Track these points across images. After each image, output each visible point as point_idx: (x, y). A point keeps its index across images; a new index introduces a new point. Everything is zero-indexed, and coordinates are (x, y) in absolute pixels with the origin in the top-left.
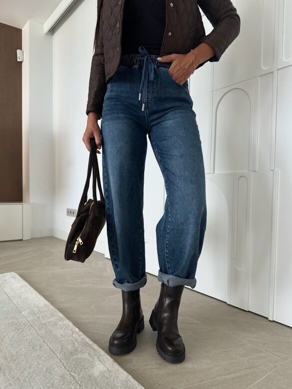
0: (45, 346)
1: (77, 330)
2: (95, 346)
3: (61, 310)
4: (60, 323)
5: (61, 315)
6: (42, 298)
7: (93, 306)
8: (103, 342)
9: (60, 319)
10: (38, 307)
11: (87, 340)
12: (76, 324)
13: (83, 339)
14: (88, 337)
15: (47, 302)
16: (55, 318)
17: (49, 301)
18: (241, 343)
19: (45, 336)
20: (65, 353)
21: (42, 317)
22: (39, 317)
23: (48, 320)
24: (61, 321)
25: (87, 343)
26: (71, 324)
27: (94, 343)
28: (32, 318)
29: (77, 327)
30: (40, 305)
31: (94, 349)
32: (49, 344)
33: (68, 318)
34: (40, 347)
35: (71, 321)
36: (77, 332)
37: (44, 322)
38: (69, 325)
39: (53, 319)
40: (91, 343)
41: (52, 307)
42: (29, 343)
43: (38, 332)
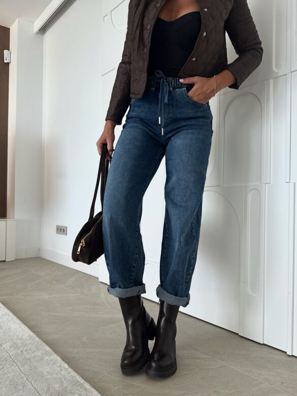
0: (29, 386)
1: (66, 366)
2: (87, 386)
3: (48, 343)
4: (47, 358)
5: (48, 348)
6: (27, 329)
7: (85, 338)
8: (96, 380)
9: (47, 354)
10: (22, 339)
11: (78, 378)
12: (64, 359)
13: (73, 377)
14: (79, 374)
15: (32, 334)
16: (41, 352)
17: (34, 332)
18: (256, 382)
19: (28, 374)
20: (52, 394)
21: (26, 351)
22: (22, 351)
23: (33, 355)
24: (47, 356)
25: (78, 382)
26: (59, 359)
27: (86, 381)
28: (14, 352)
29: (66, 363)
30: (24, 337)
31: (86, 389)
32: (33, 383)
33: (56, 352)
34: (23, 387)
35: (59, 355)
36: (66, 369)
37: (28, 356)
38: (57, 360)
39: (39, 353)
40: (82, 381)
41: (38, 339)
42: (11, 381)
43: (21, 368)
